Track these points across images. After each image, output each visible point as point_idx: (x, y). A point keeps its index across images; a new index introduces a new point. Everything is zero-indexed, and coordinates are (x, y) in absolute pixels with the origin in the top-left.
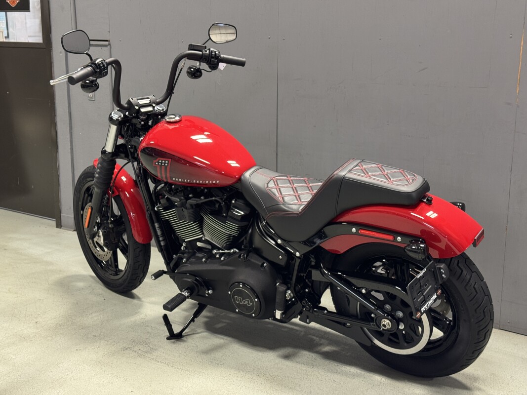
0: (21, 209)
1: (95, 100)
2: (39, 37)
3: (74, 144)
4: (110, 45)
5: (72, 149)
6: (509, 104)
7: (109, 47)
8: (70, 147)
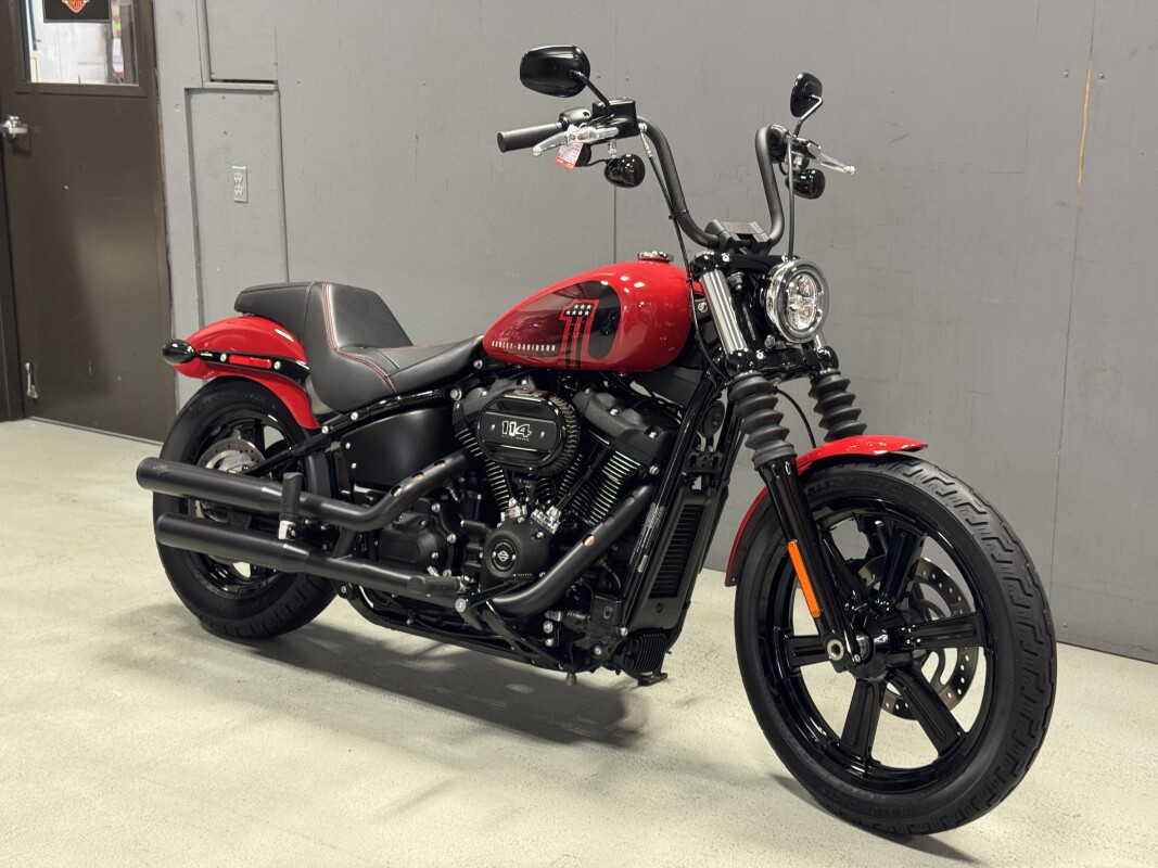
0: (96, 423)
1: (247, 202)
2: (100, 64)
3: (204, 291)
4: (277, 90)
5: (201, 300)
6: (1063, 205)
7: (275, 94)
8: (197, 297)
